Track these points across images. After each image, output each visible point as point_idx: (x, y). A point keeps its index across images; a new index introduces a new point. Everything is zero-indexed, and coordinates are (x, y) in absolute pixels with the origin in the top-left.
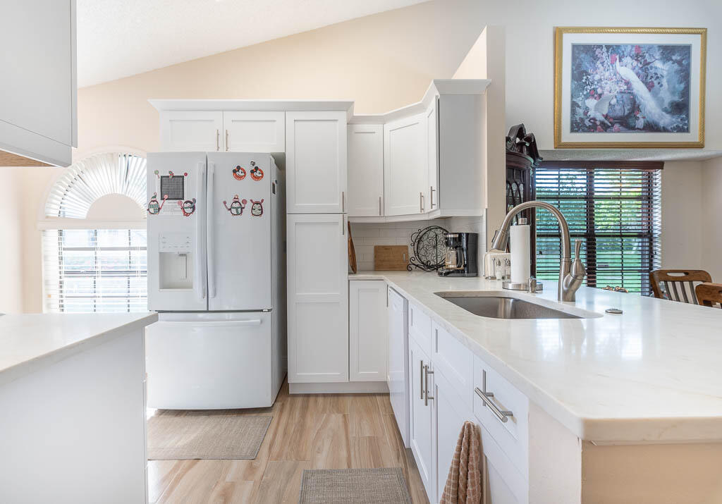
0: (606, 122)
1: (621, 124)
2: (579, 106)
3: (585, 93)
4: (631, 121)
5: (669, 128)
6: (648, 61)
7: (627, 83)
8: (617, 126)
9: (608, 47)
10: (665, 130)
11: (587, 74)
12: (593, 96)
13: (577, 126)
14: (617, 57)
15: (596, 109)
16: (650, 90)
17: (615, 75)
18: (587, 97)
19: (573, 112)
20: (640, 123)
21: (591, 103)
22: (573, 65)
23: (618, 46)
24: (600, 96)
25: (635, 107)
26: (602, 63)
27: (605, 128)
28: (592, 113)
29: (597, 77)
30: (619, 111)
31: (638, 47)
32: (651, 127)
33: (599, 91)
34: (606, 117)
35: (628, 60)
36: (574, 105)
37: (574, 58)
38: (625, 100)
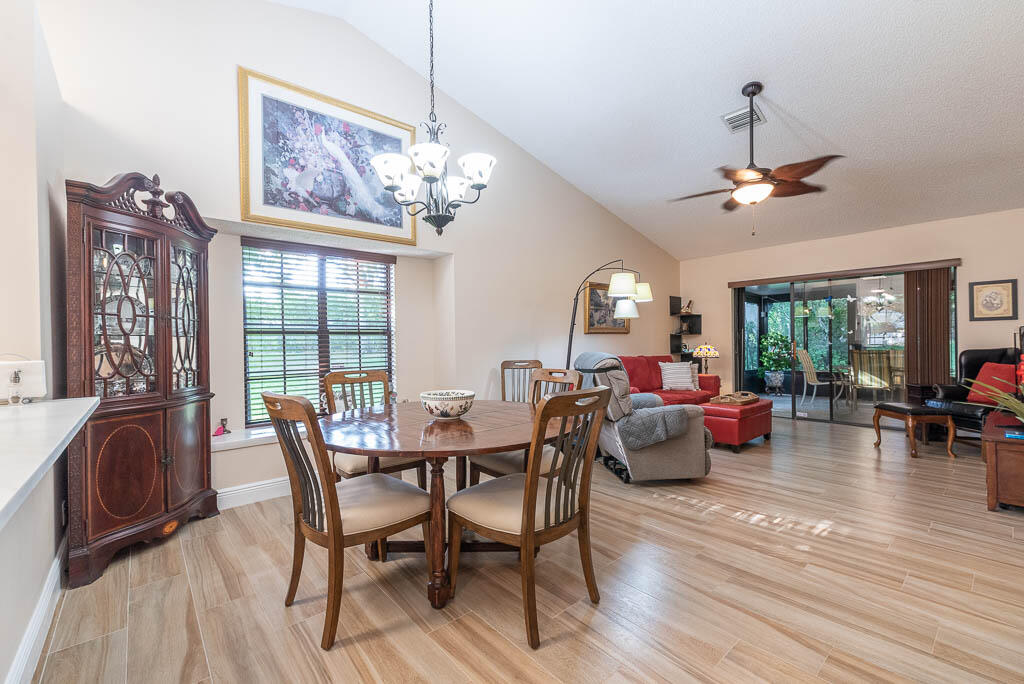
0: (311, 200)
1: (330, 206)
2: (274, 174)
3: (283, 159)
4: (341, 204)
5: (382, 220)
6: (359, 143)
7: (336, 161)
8: (324, 207)
9: (311, 114)
10: (378, 221)
11: (284, 137)
12: (293, 166)
13: (271, 198)
14: (323, 128)
15: (298, 181)
16: (361, 176)
17: (320, 148)
18: (286, 165)
19: (267, 181)
20: (351, 209)
21: (291, 173)
22: (265, 121)
23: (323, 117)
24: (303, 168)
25: (345, 191)
26: (305, 130)
27: (310, 207)
28: (293, 186)
29: (298, 145)
30: (326, 190)
31: (347, 125)
32: (363, 216)
33: (302, 162)
34: (311, 194)
35: (335, 135)
36: (268, 173)
37: (266, 114)
38: (333, 179)
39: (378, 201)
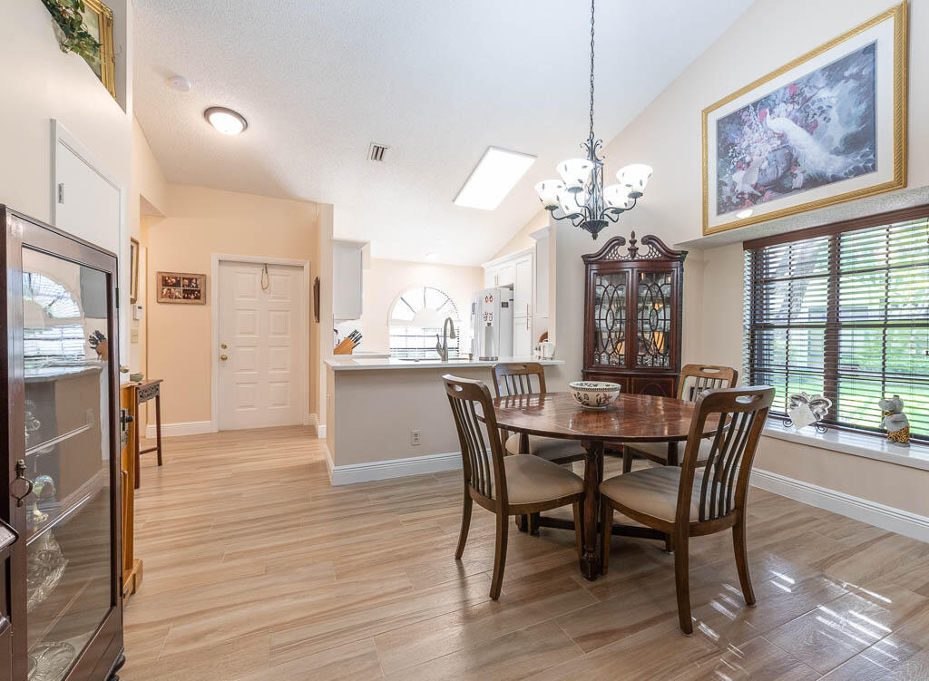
0: (756, 192)
1: (774, 190)
2: (726, 185)
3: (732, 167)
4: (786, 183)
5: (842, 174)
6: (809, 95)
7: (782, 137)
8: (768, 194)
9: (755, 105)
10: (835, 179)
11: (733, 145)
12: (740, 167)
13: (723, 208)
14: (768, 110)
15: (745, 180)
16: (812, 134)
17: (766, 132)
18: (733, 171)
19: (720, 192)
20: (798, 182)
21: (738, 176)
22: (719, 142)
23: (767, 98)
24: (749, 164)
25: (792, 161)
26: (750, 126)
27: (754, 199)
28: (739, 188)
29: (744, 145)
30: (771, 175)
31: (793, 86)
32: (814, 181)
33: (748, 159)
34: (755, 187)
35: (781, 108)
36: (721, 184)
37: (719, 133)
38: (779, 159)
39: (837, 152)
